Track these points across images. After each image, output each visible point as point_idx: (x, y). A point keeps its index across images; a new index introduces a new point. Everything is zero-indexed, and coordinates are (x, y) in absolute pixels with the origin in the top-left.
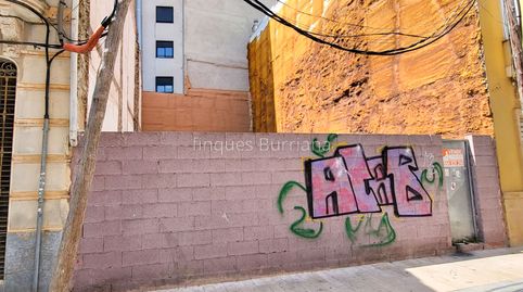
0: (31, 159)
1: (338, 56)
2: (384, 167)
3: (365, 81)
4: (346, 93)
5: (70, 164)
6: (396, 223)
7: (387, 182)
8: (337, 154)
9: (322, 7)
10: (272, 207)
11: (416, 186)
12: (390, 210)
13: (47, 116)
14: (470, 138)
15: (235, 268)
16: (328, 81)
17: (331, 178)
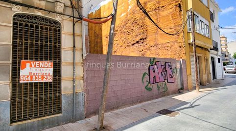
0: (69, 64)
1: (134, 28)
2: (165, 68)
3: (146, 38)
4: (138, 42)
5: (83, 66)
6: (168, 85)
7: (166, 73)
8: (155, 64)
9: (128, 8)
10: (141, 81)
11: (171, 74)
12: (166, 81)
13: (74, 46)
14: (181, 60)
15: (132, 101)
16: (129, 36)
17: (154, 72)
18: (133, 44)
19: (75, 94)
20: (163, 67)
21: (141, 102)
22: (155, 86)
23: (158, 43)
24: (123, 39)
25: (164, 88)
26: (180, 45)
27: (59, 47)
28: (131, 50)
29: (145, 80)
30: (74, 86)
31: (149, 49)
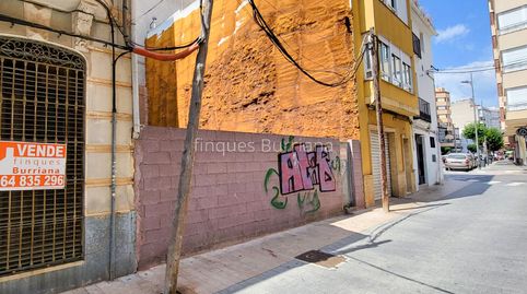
0: (102, 149)
1: (248, 69)
2: (315, 159)
3: (273, 93)
4: (255, 101)
5: (133, 155)
6: (321, 196)
7: (316, 169)
8: (294, 150)
9: (234, 26)
10: (261, 188)
11: (329, 172)
12: (317, 187)
13: (114, 110)
14: (350, 141)
15: (242, 233)
16: (237, 89)
17: (291, 167)
18: (246, 106)
19: (114, 217)
20: (310, 156)
21: (262, 233)
22: (293, 198)
23: (300, 103)
24: (222, 94)
25: (311, 203)
26: (347, 107)
27: (81, 112)
28: (240, 119)
29: (270, 186)
30: (113, 199)
31: (279, 116)
